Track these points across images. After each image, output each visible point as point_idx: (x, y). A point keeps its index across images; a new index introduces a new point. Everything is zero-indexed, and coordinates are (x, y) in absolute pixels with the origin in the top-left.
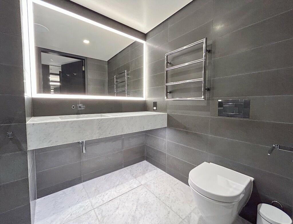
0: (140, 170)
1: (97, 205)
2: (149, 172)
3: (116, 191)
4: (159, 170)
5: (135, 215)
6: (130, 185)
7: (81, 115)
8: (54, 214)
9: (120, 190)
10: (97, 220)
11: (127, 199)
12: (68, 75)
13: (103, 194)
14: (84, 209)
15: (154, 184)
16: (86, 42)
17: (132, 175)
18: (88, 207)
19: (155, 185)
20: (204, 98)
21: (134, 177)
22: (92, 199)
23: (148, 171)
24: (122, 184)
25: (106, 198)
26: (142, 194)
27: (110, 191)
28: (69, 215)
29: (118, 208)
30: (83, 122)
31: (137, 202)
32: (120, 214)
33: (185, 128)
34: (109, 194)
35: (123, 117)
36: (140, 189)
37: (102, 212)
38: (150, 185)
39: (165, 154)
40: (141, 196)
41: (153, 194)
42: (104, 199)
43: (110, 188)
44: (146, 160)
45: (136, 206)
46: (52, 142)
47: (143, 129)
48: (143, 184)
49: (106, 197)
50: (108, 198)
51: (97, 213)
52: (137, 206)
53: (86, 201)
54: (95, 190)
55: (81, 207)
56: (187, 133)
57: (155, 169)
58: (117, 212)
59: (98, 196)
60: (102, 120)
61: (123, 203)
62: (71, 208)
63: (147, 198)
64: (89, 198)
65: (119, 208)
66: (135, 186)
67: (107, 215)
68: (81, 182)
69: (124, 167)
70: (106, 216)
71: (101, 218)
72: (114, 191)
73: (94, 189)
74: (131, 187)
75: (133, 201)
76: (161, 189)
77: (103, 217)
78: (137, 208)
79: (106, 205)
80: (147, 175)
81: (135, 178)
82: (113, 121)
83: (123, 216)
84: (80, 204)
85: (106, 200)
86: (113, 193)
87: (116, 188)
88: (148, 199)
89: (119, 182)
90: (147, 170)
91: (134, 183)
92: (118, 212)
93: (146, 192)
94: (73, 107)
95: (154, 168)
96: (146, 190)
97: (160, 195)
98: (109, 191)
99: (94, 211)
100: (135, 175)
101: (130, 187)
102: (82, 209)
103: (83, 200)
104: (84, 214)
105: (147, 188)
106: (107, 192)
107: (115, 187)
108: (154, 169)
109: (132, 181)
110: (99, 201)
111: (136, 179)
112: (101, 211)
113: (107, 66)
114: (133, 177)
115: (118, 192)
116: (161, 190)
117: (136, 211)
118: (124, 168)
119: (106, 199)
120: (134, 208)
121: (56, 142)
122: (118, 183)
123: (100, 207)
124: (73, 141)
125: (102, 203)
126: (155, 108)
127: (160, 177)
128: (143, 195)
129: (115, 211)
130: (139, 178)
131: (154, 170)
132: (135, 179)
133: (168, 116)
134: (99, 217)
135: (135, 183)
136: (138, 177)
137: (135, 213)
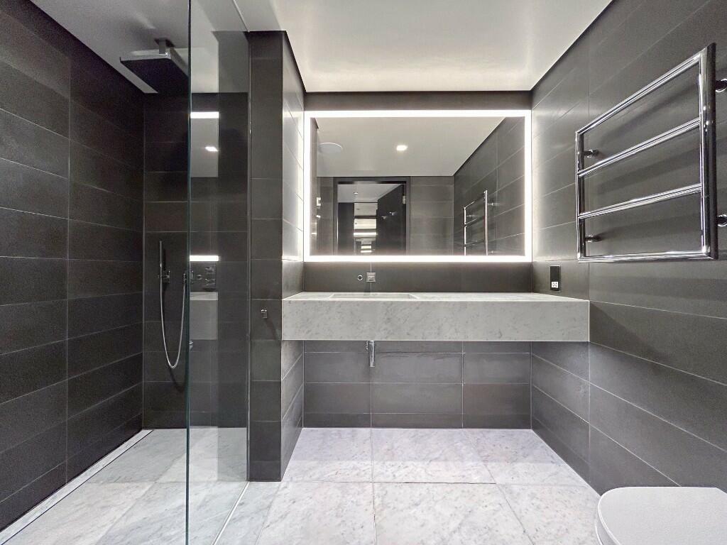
0: (507, 448)
1: (382, 479)
2: (531, 462)
3: (425, 470)
4: (567, 470)
5: (449, 540)
6: (465, 471)
7: (371, 293)
8: (315, 459)
9: (436, 471)
10: (372, 506)
11: (445, 497)
12: (384, 218)
13: (400, 463)
14: (357, 475)
15: (532, 499)
16: (401, 148)
17: (479, 452)
18: (366, 474)
19: (534, 501)
20: (709, 254)
21: (482, 457)
22: (377, 464)
23: (531, 458)
24: (446, 460)
25: (402, 475)
26: (485, 504)
27: (415, 464)
28: (334, 473)
29: (417, 505)
30: (358, 305)
31: (466, 516)
32: (417, 519)
33: (649, 352)
34: (411, 469)
35: (440, 302)
36: (486, 491)
37: (385, 495)
38: (518, 494)
39: (585, 427)
40: (481, 508)
41: (519, 520)
42: (397, 475)
43: (415, 458)
44: (534, 429)
45: (459, 522)
46: (310, 333)
47: (500, 338)
48: (498, 482)
49: (403, 471)
50: (406, 475)
51: (376, 492)
52: (460, 524)
53: (366, 463)
54: (389, 450)
55: (354, 468)
56: (657, 370)
57: (552, 462)
58: (413, 511)
59: (389, 462)
60: (393, 305)
61: (433, 503)
62: (339, 462)
63: (495, 520)
64: (372, 459)
65: (419, 507)
66: (476, 479)
67: (392, 505)
68: (369, 426)
69: (465, 427)
70: (389, 507)
71: (379, 505)
72: (422, 468)
73: (386, 447)
74: (463, 476)
75: (456, 508)
76: (549, 520)
77: (384, 505)
78: (459, 528)
79: (396, 486)
80: (519, 466)
81: (484, 461)
82: (418, 308)
83: (422, 526)
84: (355, 463)
85: (401, 477)
86: (418, 470)
87: (428, 464)
88: (497, 524)
89: (441, 455)
90: (525, 456)
91: (474, 470)
92: (414, 513)
93: (498, 506)
94: (360, 278)
95: (552, 457)
96: (502, 501)
97: (538, 534)
98: (413, 464)
99: (373, 486)
100: (486, 454)
101: (462, 474)
102: (355, 472)
103: (362, 459)
104: (355, 482)
105: (507, 498)
106: (408, 463)
107: (428, 462)
108: (551, 459)
109: (471, 463)
110: (387, 473)
111: (486, 466)
112: (384, 493)
113: (452, 186)
114: (479, 458)
115: (430, 473)
116: (549, 523)
117: (454, 532)
118: (464, 430)
119: (400, 475)
120: (454, 525)
121: (316, 334)
122: (437, 455)
123: (385, 485)
124: (341, 337)
125: (389, 479)
126: (555, 285)
127: (562, 488)
128: (487, 509)
129: (409, 508)
130: (494, 464)
131: (551, 464)
132: (482, 463)
133: (594, 309)
134: (378, 501)
135: (478, 472)
136: (492, 461)
137: (451, 535)
